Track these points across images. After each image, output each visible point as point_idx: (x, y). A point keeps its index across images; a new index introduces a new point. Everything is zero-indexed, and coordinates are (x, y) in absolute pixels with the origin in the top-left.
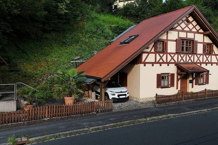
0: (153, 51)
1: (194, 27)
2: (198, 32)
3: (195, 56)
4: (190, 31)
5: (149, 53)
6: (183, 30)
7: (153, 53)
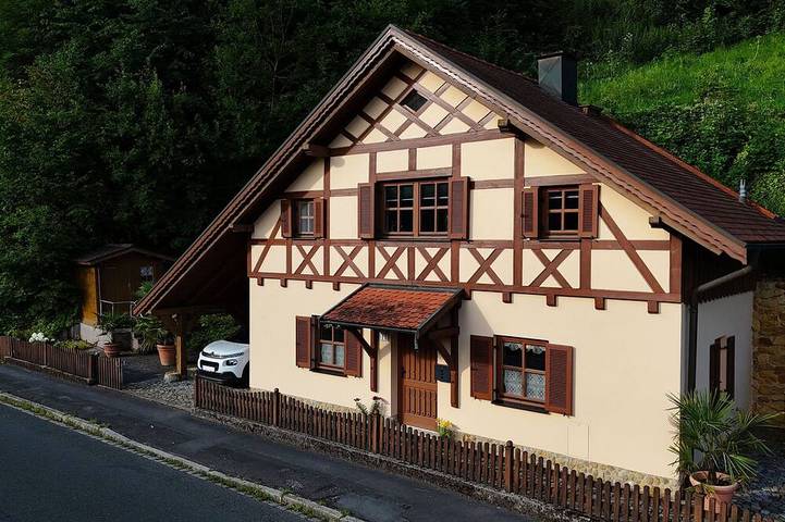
0: (279, 236)
1: (453, 112)
2: (476, 133)
3: (464, 253)
4: (433, 137)
5: (268, 243)
6: (393, 142)
7: (279, 242)
